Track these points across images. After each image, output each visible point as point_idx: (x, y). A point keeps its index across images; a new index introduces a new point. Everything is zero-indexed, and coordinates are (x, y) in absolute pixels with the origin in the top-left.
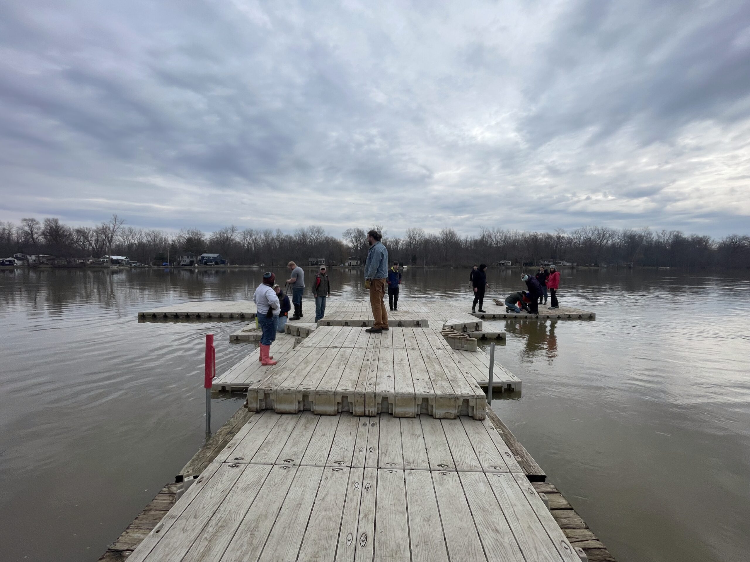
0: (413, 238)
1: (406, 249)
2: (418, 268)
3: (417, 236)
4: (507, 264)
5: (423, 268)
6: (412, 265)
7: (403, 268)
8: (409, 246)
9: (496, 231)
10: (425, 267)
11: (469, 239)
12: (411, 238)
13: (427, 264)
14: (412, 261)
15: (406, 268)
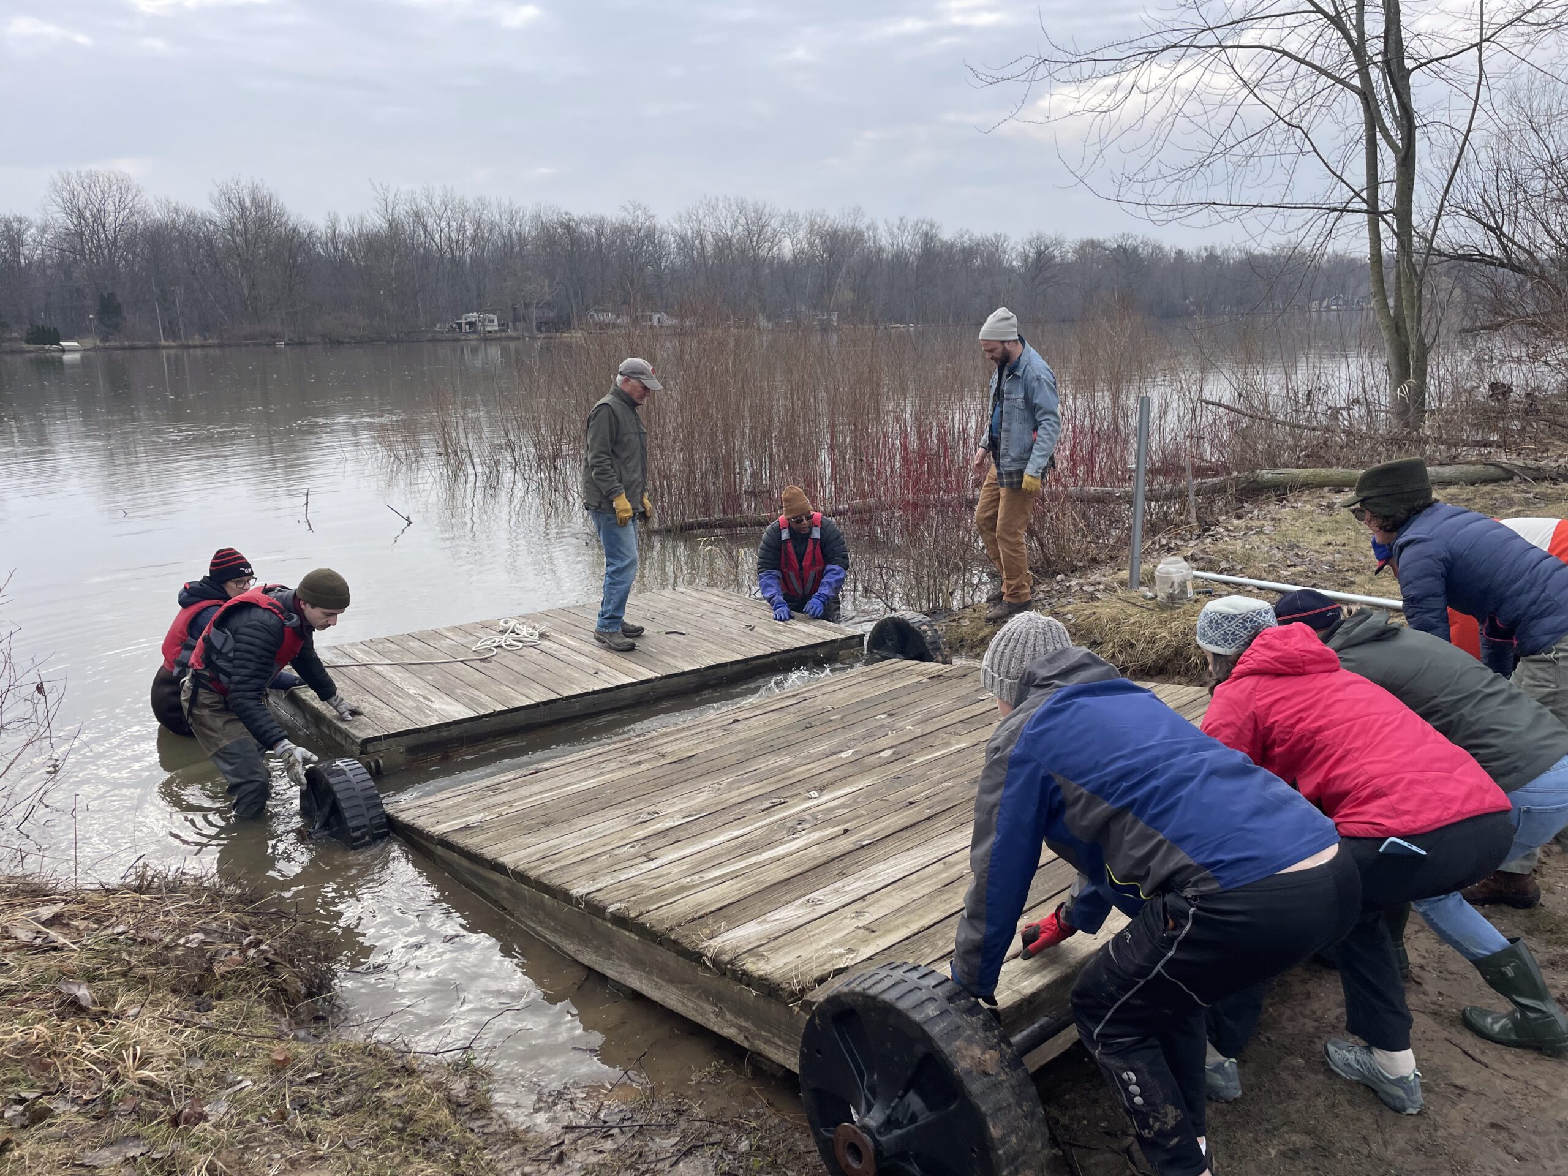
0: (88, 214)
1: (64, 266)
2: (132, 348)
3: (110, 208)
4: (484, 326)
5: (156, 348)
6: (105, 339)
7: (63, 350)
8: (74, 251)
9: (438, 202)
10: (163, 343)
11: (344, 229)
12: (81, 216)
13: (171, 332)
14: (101, 317)
15: (73, 350)
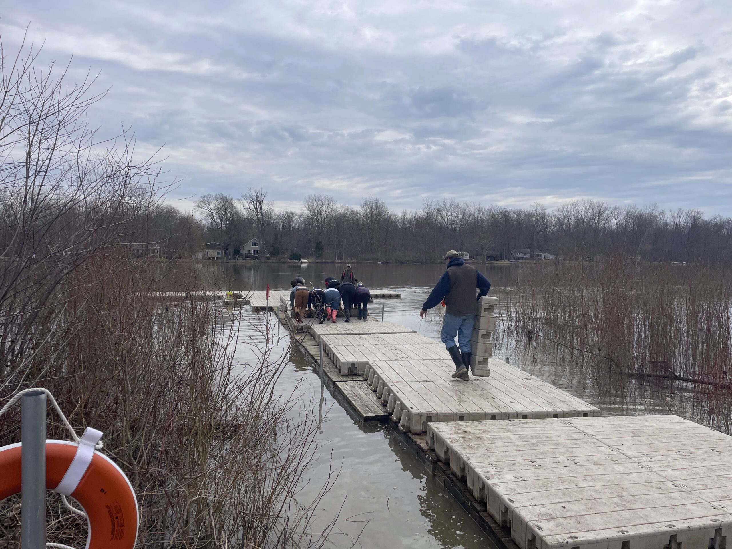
1: (305, 230)
2: (325, 263)
3: (324, 209)
6: (316, 259)
7: (302, 263)
8: (309, 225)
9: (448, 205)
10: (337, 261)
11: (408, 216)
12: (314, 212)
13: (340, 257)
14: (316, 251)
15: (305, 263)
